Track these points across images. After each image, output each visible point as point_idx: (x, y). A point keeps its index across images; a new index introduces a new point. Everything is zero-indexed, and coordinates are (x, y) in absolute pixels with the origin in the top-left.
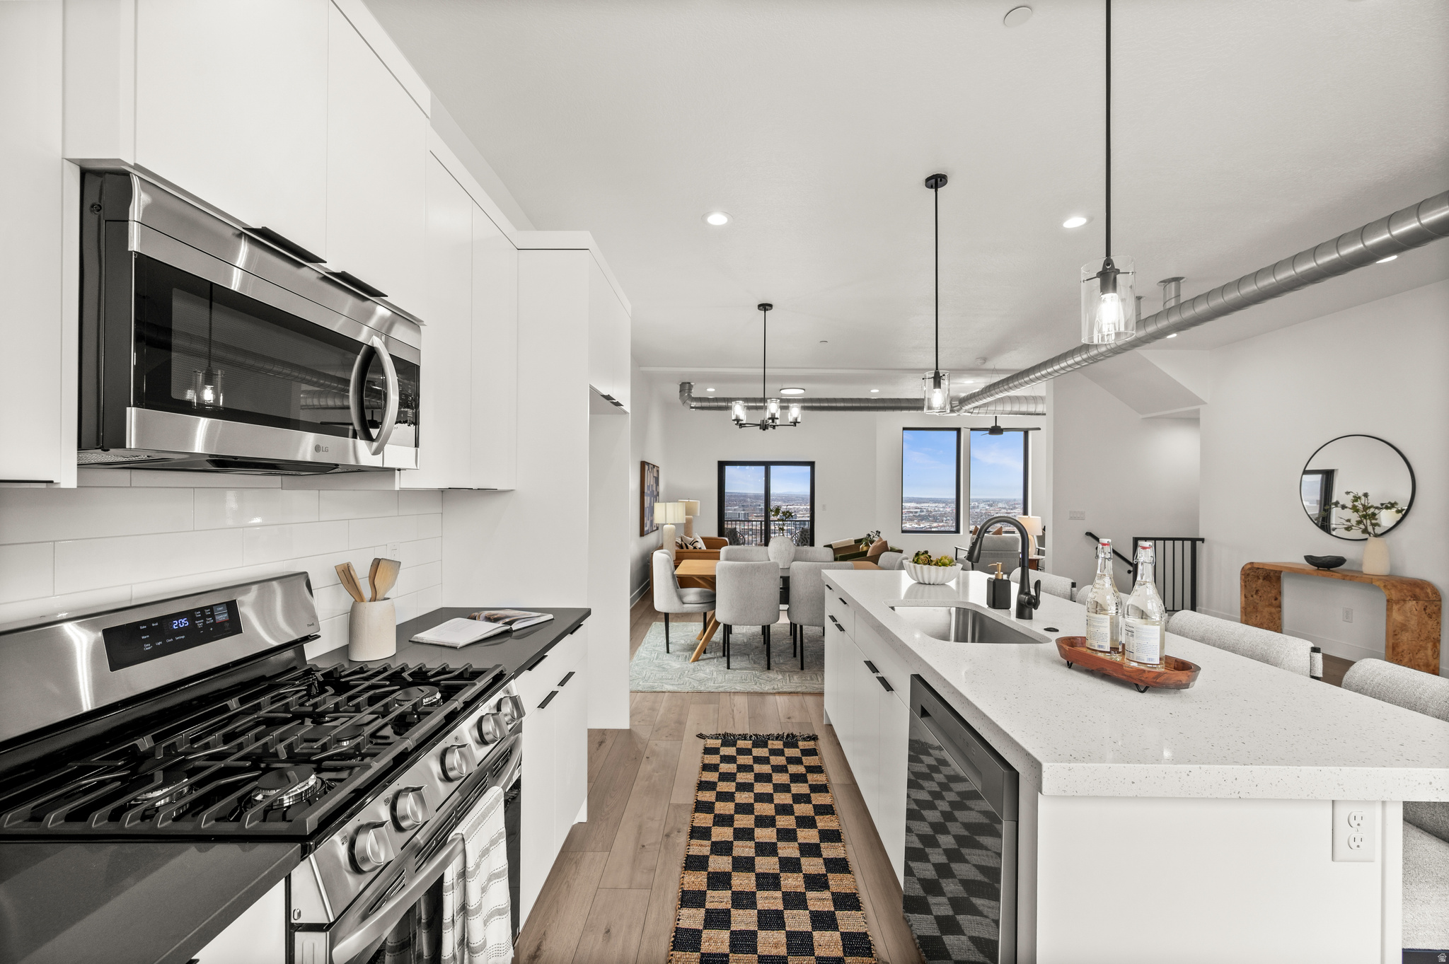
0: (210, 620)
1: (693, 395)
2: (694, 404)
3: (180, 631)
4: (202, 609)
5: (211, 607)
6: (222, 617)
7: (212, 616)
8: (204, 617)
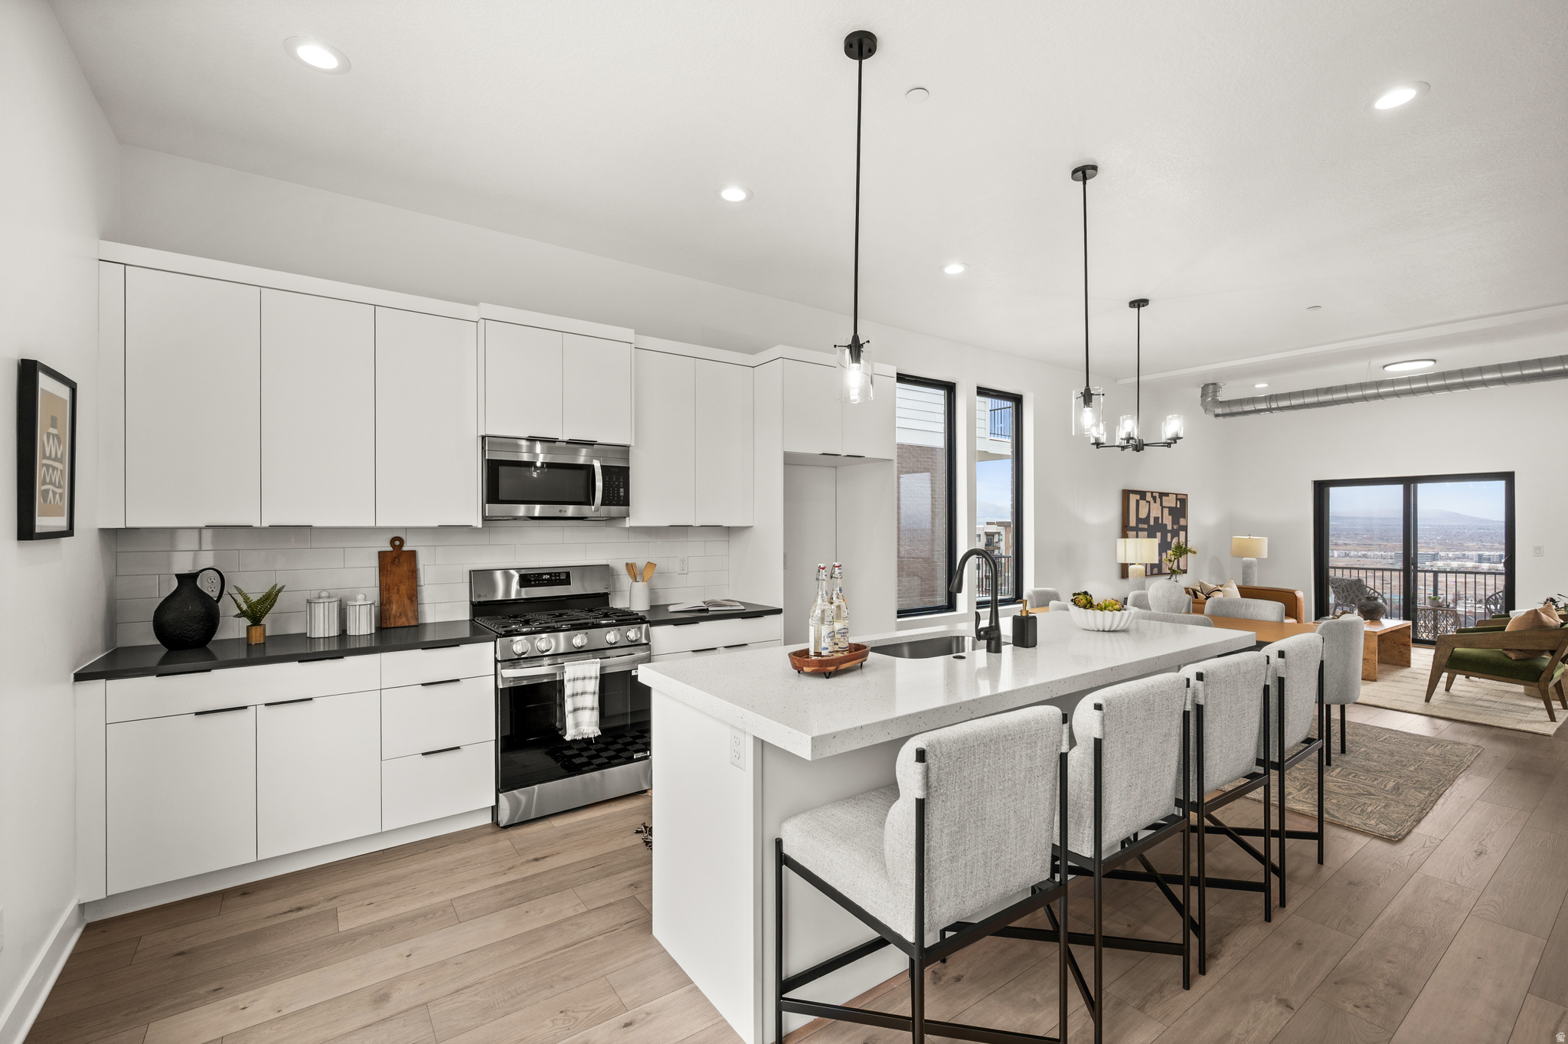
0: (558, 578)
1: (1220, 399)
2: (1219, 411)
3: (545, 580)
4: (555, 573)
5: (559, 573)
6: (563, 577)
7: (559, 576)
8: (555, 576)
